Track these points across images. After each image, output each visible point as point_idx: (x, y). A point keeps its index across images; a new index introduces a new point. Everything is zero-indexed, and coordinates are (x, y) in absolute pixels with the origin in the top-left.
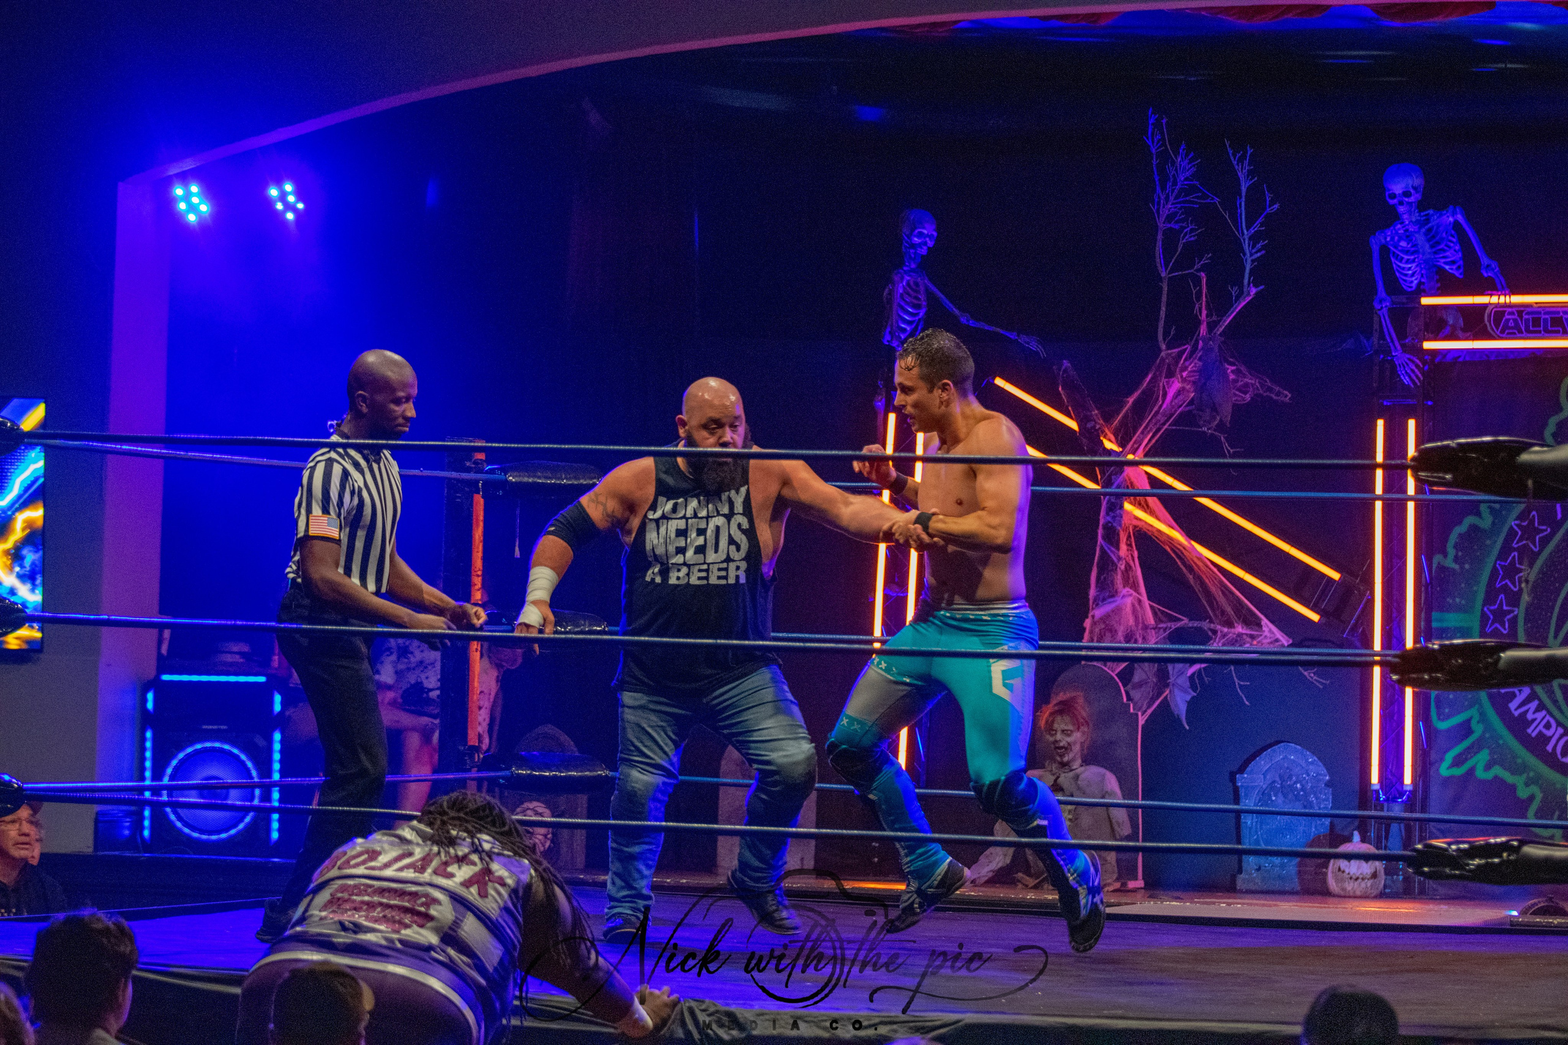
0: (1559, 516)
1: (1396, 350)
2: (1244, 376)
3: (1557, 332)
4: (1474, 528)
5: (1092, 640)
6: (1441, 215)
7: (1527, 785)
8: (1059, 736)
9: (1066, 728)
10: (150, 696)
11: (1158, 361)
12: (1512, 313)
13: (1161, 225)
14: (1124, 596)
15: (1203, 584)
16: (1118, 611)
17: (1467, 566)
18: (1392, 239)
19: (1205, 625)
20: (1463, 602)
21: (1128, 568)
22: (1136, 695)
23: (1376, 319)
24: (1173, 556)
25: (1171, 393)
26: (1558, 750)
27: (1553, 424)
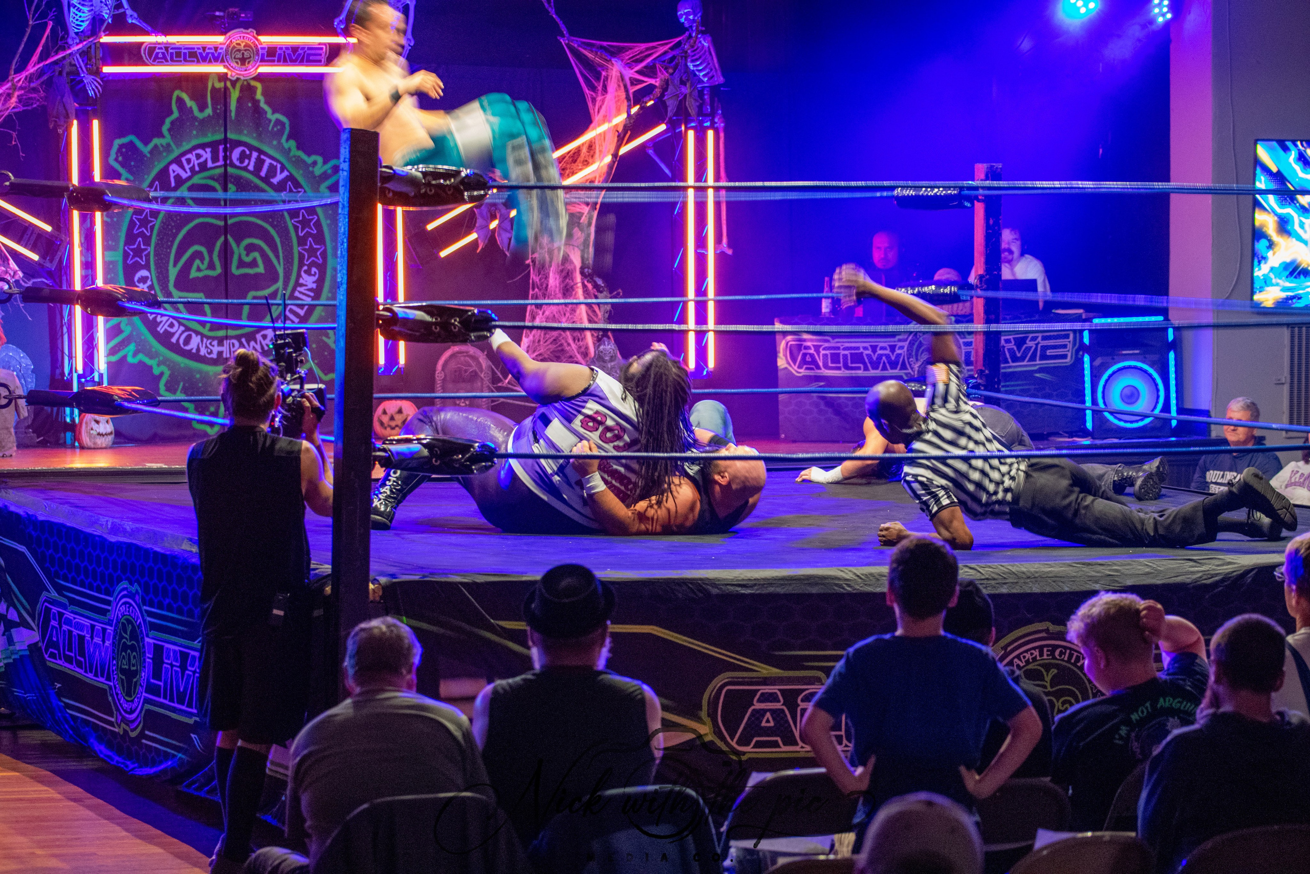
1: (83, 73)
7: (158, 365)
17: (115, 220)
20: (113, 243)
26: (181, 341)
27: (168, 121)
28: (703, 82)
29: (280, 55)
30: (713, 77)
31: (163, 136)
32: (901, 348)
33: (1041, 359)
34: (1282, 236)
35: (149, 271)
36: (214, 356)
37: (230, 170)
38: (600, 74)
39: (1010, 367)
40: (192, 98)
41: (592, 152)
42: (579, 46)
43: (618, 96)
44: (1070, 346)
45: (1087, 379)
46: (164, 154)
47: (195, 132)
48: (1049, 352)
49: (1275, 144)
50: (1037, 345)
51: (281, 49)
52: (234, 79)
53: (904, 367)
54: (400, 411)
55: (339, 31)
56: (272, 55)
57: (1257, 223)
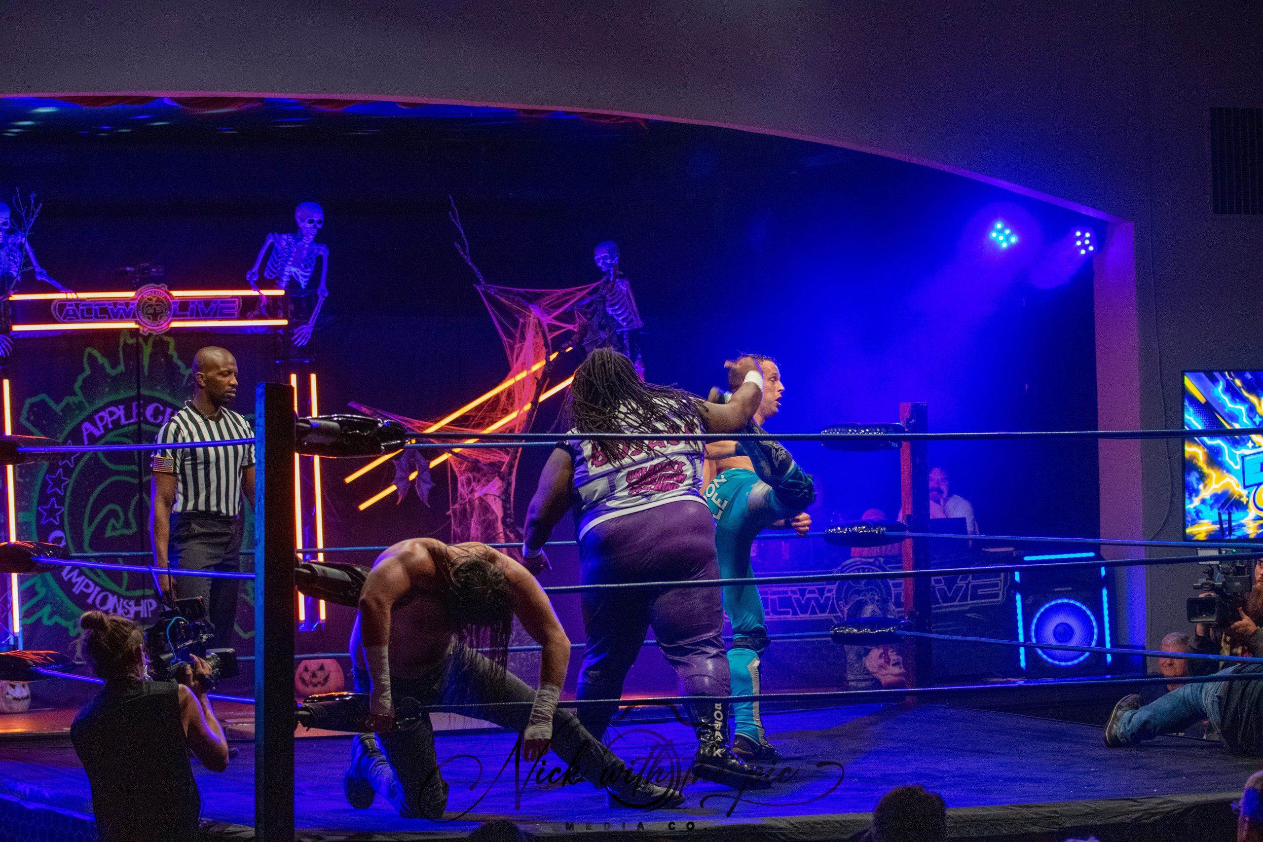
3: (104, 318)
7: (75, 627)
12: (70, 305)
17: (28, 480)
20: (27, 504)
26: (98, 602)
27: (80, 378)
28: (622, 327)
29: (192, 309)
30: (632, 320)
31: (75, 394)
32: (830, 591)
33: (971, 599)
34: (1212, 468)
35: (64, 531)
36: (131, 616)
37: (144, 427)
38: (518, 321)
39: (941, 608)
40: (103, 355)
41: (511, 401)
42: (496, 293)
43: (537, 343)
44: (1001, 584)
45: (1020, 617)
46: (77, 412)
47: (107, 390)
48: (980, 592)
49: (1202, 375)
50: (967, 584)
51: (193, 303)
52: (146, 334)
53: (833, 610)
54: (322, 668)
55: (252, 283)
56: (186, 309)
57: (1187, 455)
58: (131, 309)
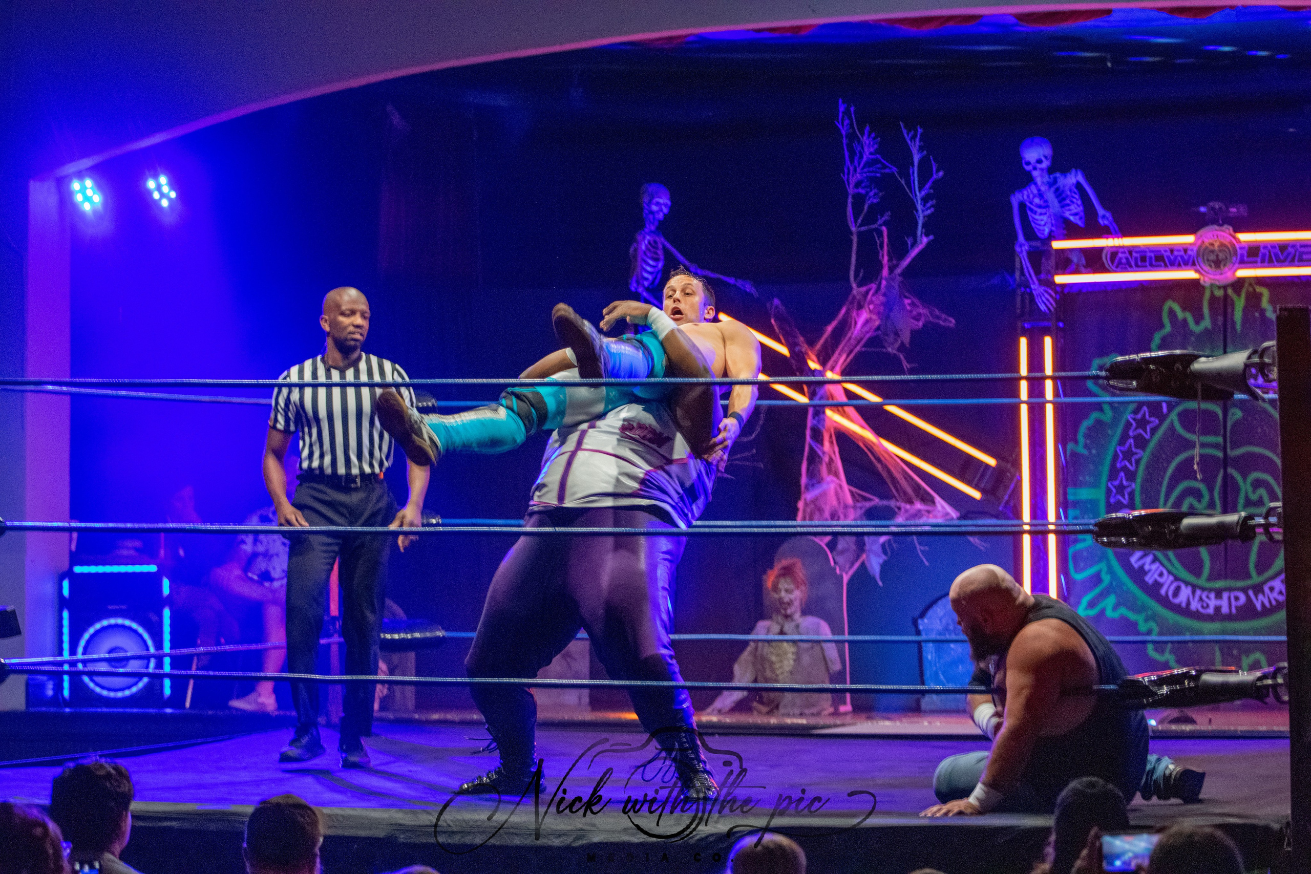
0: (1165, 409)
1: (1034, 283)
2: (917, 307)
3: (1160, 266)
4: (1098, 422)
5: (804, 519)
6: (1065, 176)
7: (1146, 620)
8: (783, 594)
9: (786, 586)
10: (66, 584)
11: (850, 298)
12: (1123, 253)
13: (851, 191)
14: (828, 483)
15: (889, 471)
16: (824, 494)
17: (1094, 451)
18: (1028, 196)
19: (892, 503)
20: (1092, 479)
21: (831, 460)
22: (840, 560)
23: (1017, 260)
24: (866, 450)
25: (860, 322)
26: (1170, 594)
27: (1157, 338)
29: (1264, 255)
36: (1211, 611)
40: (1184, 309)
51: (1265, 247)
56: (1255, 256)
58: (1190, 256)
